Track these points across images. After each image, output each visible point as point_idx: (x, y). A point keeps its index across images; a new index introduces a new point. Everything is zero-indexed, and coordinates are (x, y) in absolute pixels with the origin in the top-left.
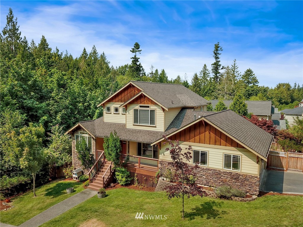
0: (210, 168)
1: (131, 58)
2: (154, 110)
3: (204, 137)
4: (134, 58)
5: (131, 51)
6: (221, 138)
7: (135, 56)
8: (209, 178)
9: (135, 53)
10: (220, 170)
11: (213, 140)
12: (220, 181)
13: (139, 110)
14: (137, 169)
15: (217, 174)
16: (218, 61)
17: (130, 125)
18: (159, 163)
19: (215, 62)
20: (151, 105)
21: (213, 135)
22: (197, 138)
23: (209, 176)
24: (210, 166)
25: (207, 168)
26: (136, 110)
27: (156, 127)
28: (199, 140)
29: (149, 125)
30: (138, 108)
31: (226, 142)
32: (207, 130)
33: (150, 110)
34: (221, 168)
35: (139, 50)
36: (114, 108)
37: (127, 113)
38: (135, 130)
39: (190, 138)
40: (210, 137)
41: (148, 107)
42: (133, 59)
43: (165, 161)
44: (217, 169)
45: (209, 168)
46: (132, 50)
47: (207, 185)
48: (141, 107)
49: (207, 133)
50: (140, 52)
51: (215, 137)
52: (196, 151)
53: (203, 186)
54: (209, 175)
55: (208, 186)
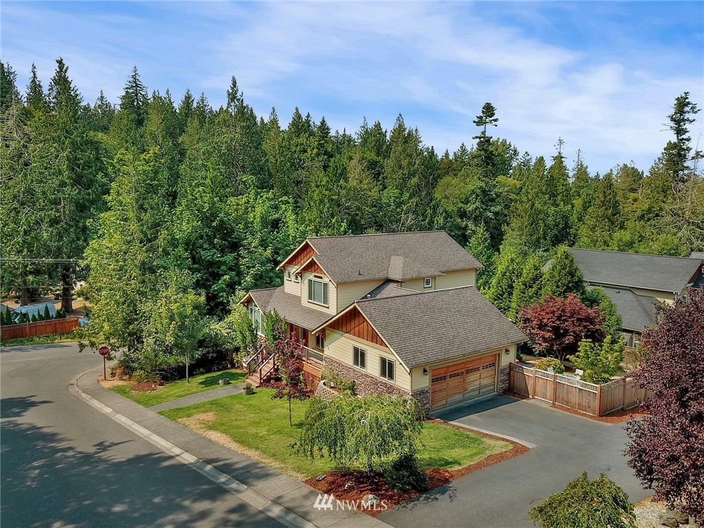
0: (368, 375)
1: (474, 138)
2: (327, 284)
3: (362, 329)
4: (480, 138)
5: (474, 122)
7: (483, 133)
8: (367, 387)
9: (483, 127)
10: (376, 378)
13: (313, 281)
14: (304, 365)
15: (374, 383)
16: (683, 139)
17: (305, 301)
18: (324, 360)
19: (675, 140)
20: (324, 276)
22: (357, 330)
24: (368, 371)
26: (310, 280)
27: (328, 308)
28: (358, 333)
29: (322, 304)
33: (324, 283)
34: (378, 375)
35: (493, 118)
37: (302, 284)
38: (309, 309)
39: (351, 330)
40: (368, 331)
41: (321, 278)
42: (478, 140)
43: (329, 357)
46: (477, 120)
48: (316, 276)
50: (495, 123)
52: (355, 347)
54: (367, 383)
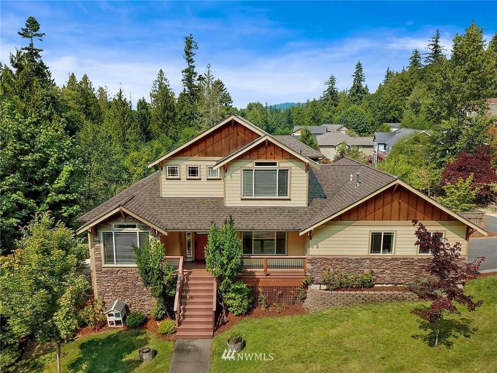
0: (398, 257)
1: (23, 49)
2: (287, 170)
3: (390, 210)
4: (29, 50)
5: (20, 34)
6: (416, 209)
7: (31, 45)
8: (395, 272)
9: (30, 39)
10: (412, 257)
11: (404, 214)
12: (412, 274)
13: (255, 170)
14: (260, 280)
15: (408, 263)
16: (191, 66)
17: (234, 200)
18: (308, 263)
19: (187, 67)
20: (281, 160)
21: (404, 205)
22: (379, 213)
23: (396, 269)
24: (398, 254)
25: (393, 257)
26: (246, 170)
27: (290, 200)
28: (381, 215)
29: (277, 197)
30: (253, 167)
31: (424, 213)
32: (394, 198)
33: (279, 170)
34: (415, 254)
36: (188, 169)
37: (228, 177)
38: (247, 208)
39: (367, 215)
40: (400, 210)
41: (275, 164)
42: (27, 51)
43: (320, 257)
44: (409, 257)
45: (396, 257)
46: (22, 32)
47: (391, 284)
48: (257, 164)
49: (396, 203)
50: (41, 38)
51: (408, 209)
52: (375, 233)
53: (384, 285)
54: (396, 267)
55: (393, 284)
